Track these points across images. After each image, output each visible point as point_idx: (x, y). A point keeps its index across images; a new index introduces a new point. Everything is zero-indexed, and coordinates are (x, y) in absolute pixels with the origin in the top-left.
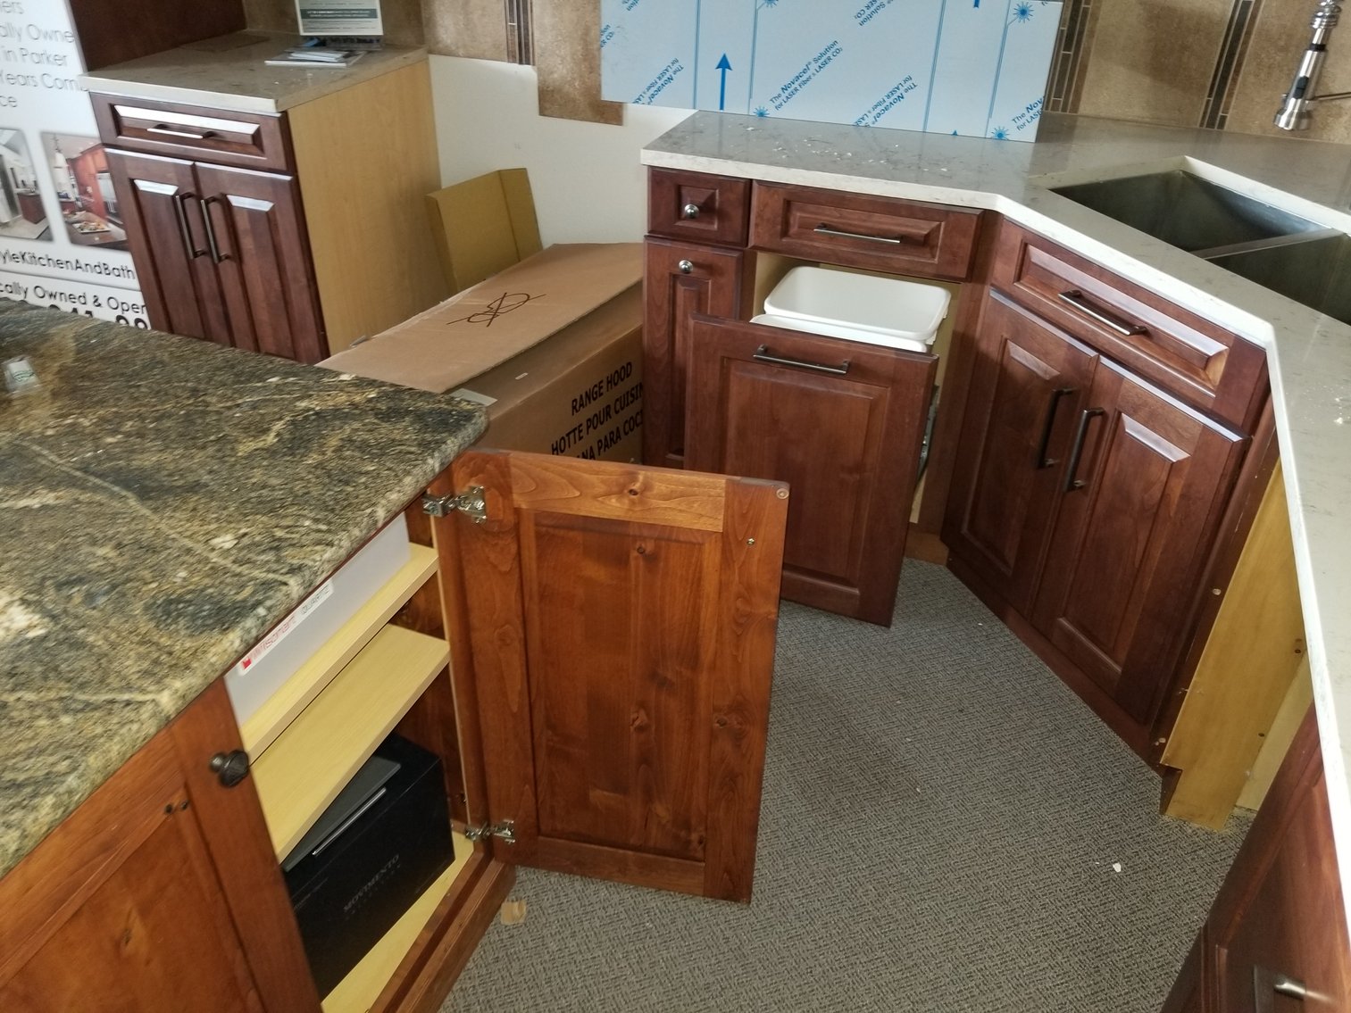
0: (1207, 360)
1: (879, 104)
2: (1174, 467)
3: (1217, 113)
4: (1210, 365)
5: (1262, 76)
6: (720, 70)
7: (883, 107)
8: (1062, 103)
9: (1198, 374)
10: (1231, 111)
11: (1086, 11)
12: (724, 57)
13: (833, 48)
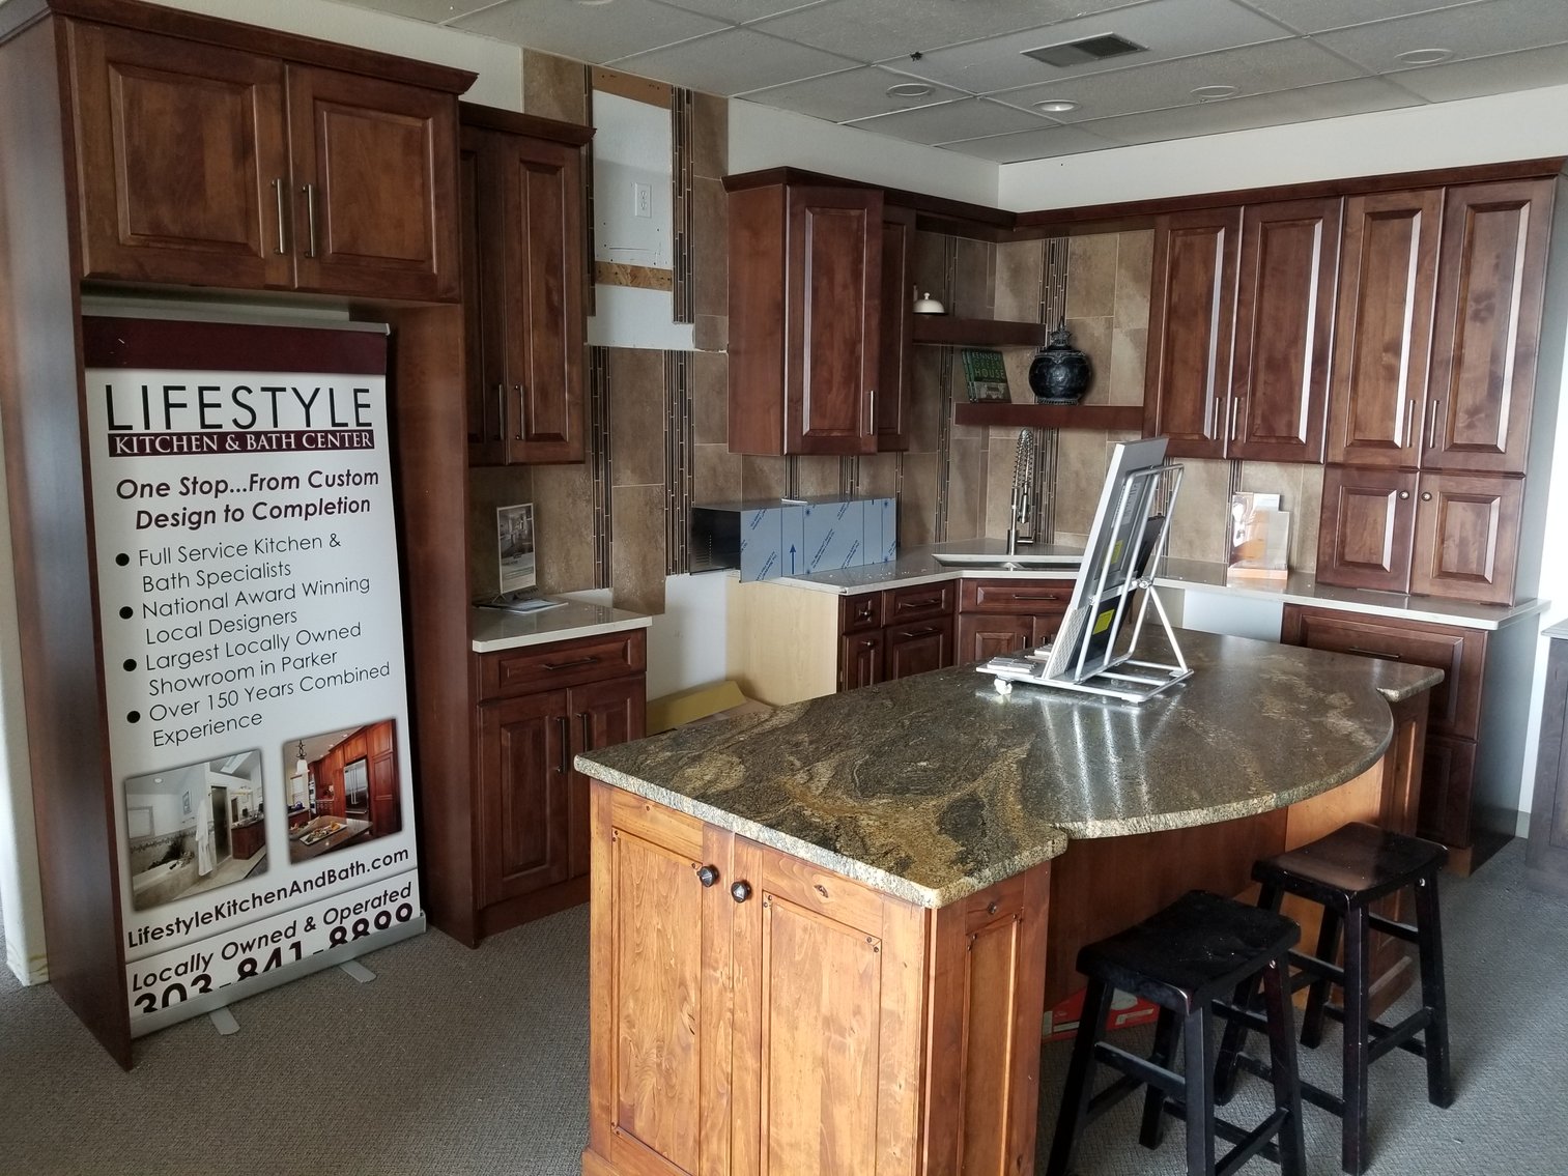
1: (848, 556)
6: (792, 553)
7: (850, 557)
12: (793, 546)
13: (831, 533)
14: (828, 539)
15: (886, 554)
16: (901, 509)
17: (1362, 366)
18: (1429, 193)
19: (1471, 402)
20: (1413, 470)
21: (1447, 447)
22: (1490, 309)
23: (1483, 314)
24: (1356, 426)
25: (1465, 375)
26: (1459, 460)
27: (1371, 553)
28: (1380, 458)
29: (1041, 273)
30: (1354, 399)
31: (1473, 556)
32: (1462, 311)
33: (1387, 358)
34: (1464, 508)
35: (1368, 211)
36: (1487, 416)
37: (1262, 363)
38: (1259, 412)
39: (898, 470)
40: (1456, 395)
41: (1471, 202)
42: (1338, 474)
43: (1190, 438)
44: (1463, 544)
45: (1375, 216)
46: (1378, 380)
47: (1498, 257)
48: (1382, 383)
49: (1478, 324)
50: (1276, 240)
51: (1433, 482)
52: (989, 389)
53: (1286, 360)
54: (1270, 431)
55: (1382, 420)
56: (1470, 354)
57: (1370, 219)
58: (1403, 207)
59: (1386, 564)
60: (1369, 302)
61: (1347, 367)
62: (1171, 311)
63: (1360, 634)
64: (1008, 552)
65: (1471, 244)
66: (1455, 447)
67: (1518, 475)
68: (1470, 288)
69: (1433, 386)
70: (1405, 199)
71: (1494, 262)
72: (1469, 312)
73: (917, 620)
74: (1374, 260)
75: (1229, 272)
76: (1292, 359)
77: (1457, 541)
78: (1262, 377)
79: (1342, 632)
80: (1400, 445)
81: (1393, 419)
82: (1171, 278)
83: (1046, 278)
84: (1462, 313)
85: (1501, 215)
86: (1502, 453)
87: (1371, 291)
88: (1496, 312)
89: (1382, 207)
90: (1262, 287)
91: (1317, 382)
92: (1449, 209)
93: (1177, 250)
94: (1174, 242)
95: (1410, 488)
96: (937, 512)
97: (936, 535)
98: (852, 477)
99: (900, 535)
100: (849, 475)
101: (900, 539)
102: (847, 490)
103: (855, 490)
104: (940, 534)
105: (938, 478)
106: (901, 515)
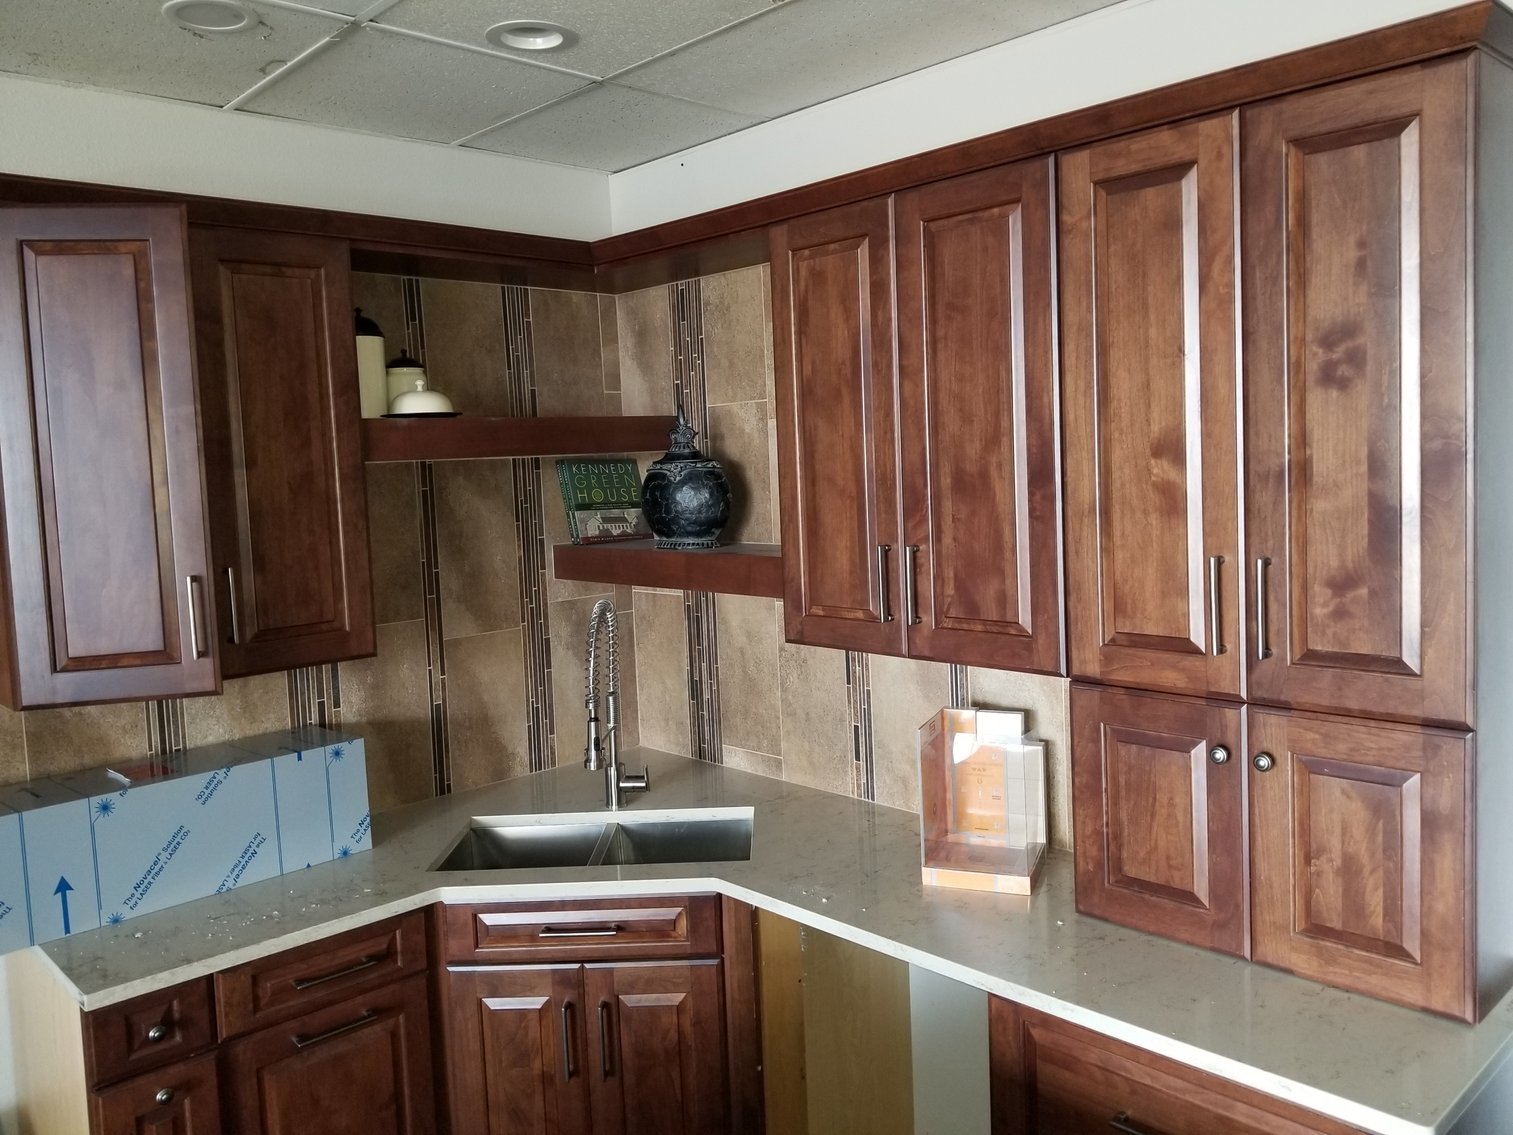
0: (674, 922)
1: (236, 866)
2: (680, 1009)
4: (677, 925)
6: (59, 895)
7: (240, 867)
9: (669, 936)
12: (62, 878)
13: (181, 833)
14: (173, 847)
15: (344, 840)
16: (446, 730)
17: (1116, 485)
18: (1207, 126)
19: (1334, 563)
20: (1235, 701)
21: (1298, 656)
22: (1356, 358)
23: (1343, 370)
24: (1119, 606)
25: (1319, 506)
26: (1323, 687)
27: (1170, 867)
28: (1169, 674)
29: (670, 335)
30: (1107, 551)
31: (1375, 901)
32: (1297, 367)
33: (1161, 469)
34: (1344, 792)
35: (1101, 176)
36: (1373, 593)
37: (946, 481)
38: (950, 574)
39: (436, 669)
40: (1303, 545)
41: (1294, 133)
42: (1094, 695)
43: (851, 615)
44: (1349, 869)
45: (1111, 185)
46: (1145, 513)
47: (1361, 244)
48: (1154, 519)
49: (1334, 393)
50: (948, 251)
51: (1275, 729)
52: (605, 520)
53: (984, 475)
54: (972, 610)
55: (1164, 595)
56: (1324, 459)
57: (1102, 193)
58: (1159, 161)
59: (1201, 889)
60: (1115, 355)
61: (1089, 488)
62: (806, 392)
63: (1135, 1088)
64: (607, 805)
65: (1303, 223)
66: (1310, 657)
67: (1461, 728)
68: (1309, 319)
69: (1254, 526)
70: (1164, 144)
71: (1352, 254)
72: (1313, 367)
73: (330, 1003)
74: (1118, 275)
75: (880, 318)
76: (993, 471)
77: (1338, 862)
78: (948, 506)
79: (1098, 1074)
80: (1203, 649)
81: (1184, 592)
82: (800, 333)
83: (678, 343)
84: (1297, 373)
85: (1359, 153)
86: (1415, 675)
87: (1119, 334)
88: (1370, 367)
89: (1122, 167)
90: (934, 343)
91: (1040, 517)
92: (1251, 154)
93: (802, 284)
94: (797, 271)
95: (1230, 739)
96: (529, 722)
97: (531, 760)
98: (321, 695)
99: (448, 774)
100: (314, 693)
101: (449, 780)
102: (310, 719)
103: (330, 716)
104: (540, 757)
105: (526, 668)
106: (446, 740)
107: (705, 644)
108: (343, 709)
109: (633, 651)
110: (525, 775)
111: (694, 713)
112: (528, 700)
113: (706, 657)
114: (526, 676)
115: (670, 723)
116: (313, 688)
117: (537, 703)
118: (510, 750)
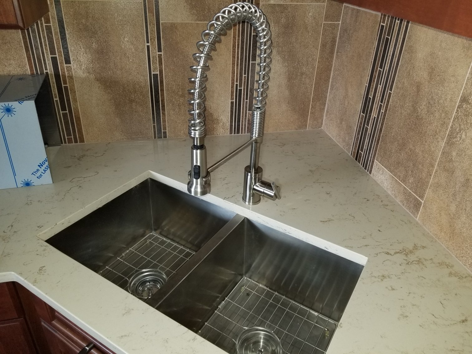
3: (161, 131)
5: (177, 110)
8: (73, 138)
10: (167, 129)
11: (66, 88)
16: (163, 95)
39: (153, 46)
96: (232, 99)
97: (231, 126)
98: (53, 52)
99: (164, 126)
100: (46, 50)
101: (165, 128)
102: (46, 69)
103: (63, 69)
104: (239, 125)
105: (234, 57)
106: (163, 101)
107: (387, 68)
108: (73, 65)
109: (332, 57)
110: (225, 135)
111: (361, 123)
112: (233, 83)
113: (383, 80)
114: (233, 64)
115: (343, 123)
116: (46, 45)
117: (241, 86)
118: (215, 116)
